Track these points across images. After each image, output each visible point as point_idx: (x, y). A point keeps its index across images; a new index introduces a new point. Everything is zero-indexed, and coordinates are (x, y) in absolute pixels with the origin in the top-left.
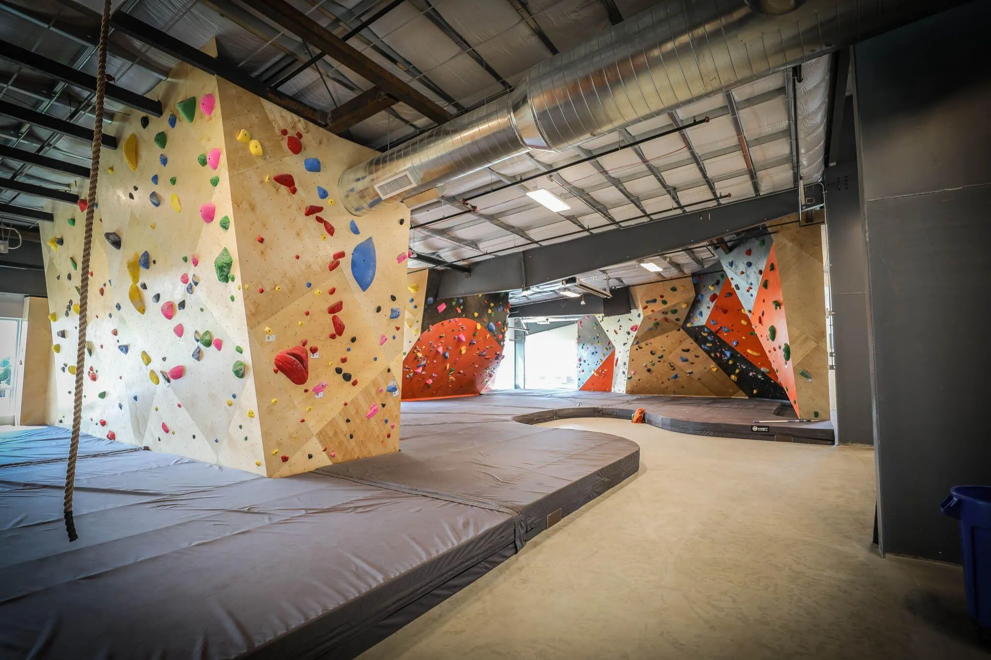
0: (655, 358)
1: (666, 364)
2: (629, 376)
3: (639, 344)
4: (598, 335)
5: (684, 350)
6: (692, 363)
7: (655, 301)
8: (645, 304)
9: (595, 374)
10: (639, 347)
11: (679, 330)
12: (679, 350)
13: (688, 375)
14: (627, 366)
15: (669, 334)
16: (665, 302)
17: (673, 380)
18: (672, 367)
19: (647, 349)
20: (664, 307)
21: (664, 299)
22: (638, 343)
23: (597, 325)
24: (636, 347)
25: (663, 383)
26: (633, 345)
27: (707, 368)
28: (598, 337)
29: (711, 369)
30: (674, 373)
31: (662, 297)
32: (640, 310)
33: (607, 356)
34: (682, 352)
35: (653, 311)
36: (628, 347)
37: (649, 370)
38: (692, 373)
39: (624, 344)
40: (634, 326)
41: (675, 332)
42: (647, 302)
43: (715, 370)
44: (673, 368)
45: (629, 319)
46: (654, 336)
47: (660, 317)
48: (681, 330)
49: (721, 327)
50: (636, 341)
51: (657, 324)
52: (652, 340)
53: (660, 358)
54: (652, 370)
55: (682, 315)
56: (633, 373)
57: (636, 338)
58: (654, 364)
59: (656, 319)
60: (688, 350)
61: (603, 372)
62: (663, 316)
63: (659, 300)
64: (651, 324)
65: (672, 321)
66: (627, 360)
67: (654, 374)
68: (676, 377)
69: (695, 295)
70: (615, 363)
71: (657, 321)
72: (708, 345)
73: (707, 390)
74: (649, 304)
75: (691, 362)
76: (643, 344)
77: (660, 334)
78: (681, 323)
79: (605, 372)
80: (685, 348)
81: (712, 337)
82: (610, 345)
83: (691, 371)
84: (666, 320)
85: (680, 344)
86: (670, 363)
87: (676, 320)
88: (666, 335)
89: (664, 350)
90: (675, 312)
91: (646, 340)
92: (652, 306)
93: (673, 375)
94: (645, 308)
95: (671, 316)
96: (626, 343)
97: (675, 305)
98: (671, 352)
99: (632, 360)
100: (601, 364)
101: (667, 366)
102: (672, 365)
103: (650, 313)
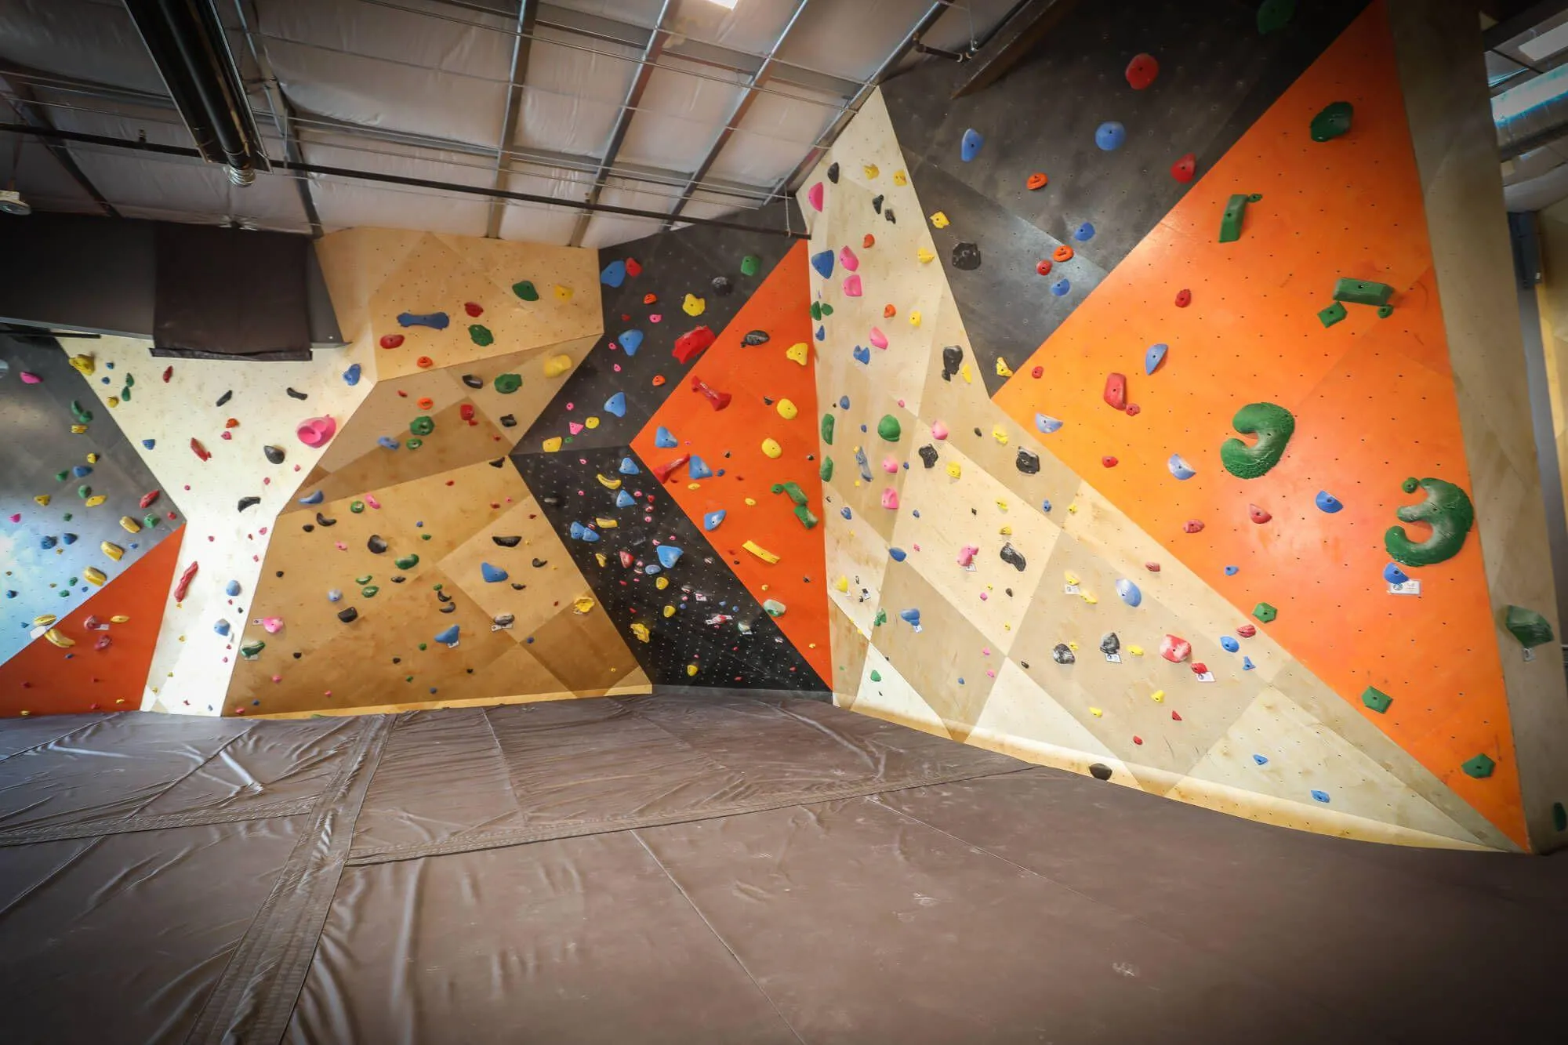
0: (384, 567)
1: (427, 590)
2: (252, 643)
3: (319, 508)
4: (91, 459)
5: (499, 541)
6: (520, 588)
7: (439, 321)
8: (396, 329)
9: (53, 637)
10: (319, 516)
11: (498, 464)
12: (482, 539)
13: (498, 627)
14: (246, 600)
15: (456, 474)
16: (482, 336)
17: (441, 648)
18: (445, 599)
19: (356, 529)
20: (475, 354)
21: (480, 320)
22: (319, 499)
23: (90, 416)
24: (308, 516)
25: (396, 661)
26: (292, 506)
27: (563, 605)
28: (88, 470)
29: (572, 606)
30: (448, 623)
31: (474, 310)
32: (366, 352)
33: (133, 557)
34: (494, 545)
35: (425, 362)
36: (266, 515)
37: (349, 616)
38: (511, 620)
39: (244, 505)
40: (317, 423)
41: (484, 468)
42: (405, 320)
43: (585, 608)
44: (446, 606)
45: (291, 392)
46: (396, 478)
47: (449, 395)
48: (508, 463)
49: (687, 459)
50: (313, 491)
51: (425, 428)
52: (384, 494)
53: (406, 565)
54: (360, 616)
55: (529, 405)
56: (271, 629)
57: (317, 474)
58: (376, 589)
59: (427, 403)
60: (513, 542)
61: (104, 627)
62: (459, 394)
63: (461, 321)
64: (398, 423)
65: (489, 424)
66: (250, 578)
67: (366, 630)
68: (453, 637)
69: (602, 331)
70: (176, 583)
71: (429, 414)
72: (602, 523)
73: (547, 675)
74: (411, 329)
75: (518, 582)
76: (338, 508)
77: (423, 472)
78: (514, 436)
79: (113, 625)
80: (505, 533)
81: (638, 493)
82: (159, 509)
83: (508, 614)
84: (468, 413)
85: (493, 517)
86: (439, 588)
87: (503, 419)
88: (446, 476)
89: (427, 538)
90: (510, 385)
91: (357, 492)
92: (422, 342)
93: (442, 634)
94: (391, 343)
95: (490, 403)
96: (256, 500)
97: (519, 357)
98: (451, 546)
99: (275, 572)
100: (95, 589)
101: (428, 596)
102: (447, 595)
103: (413, 369)
